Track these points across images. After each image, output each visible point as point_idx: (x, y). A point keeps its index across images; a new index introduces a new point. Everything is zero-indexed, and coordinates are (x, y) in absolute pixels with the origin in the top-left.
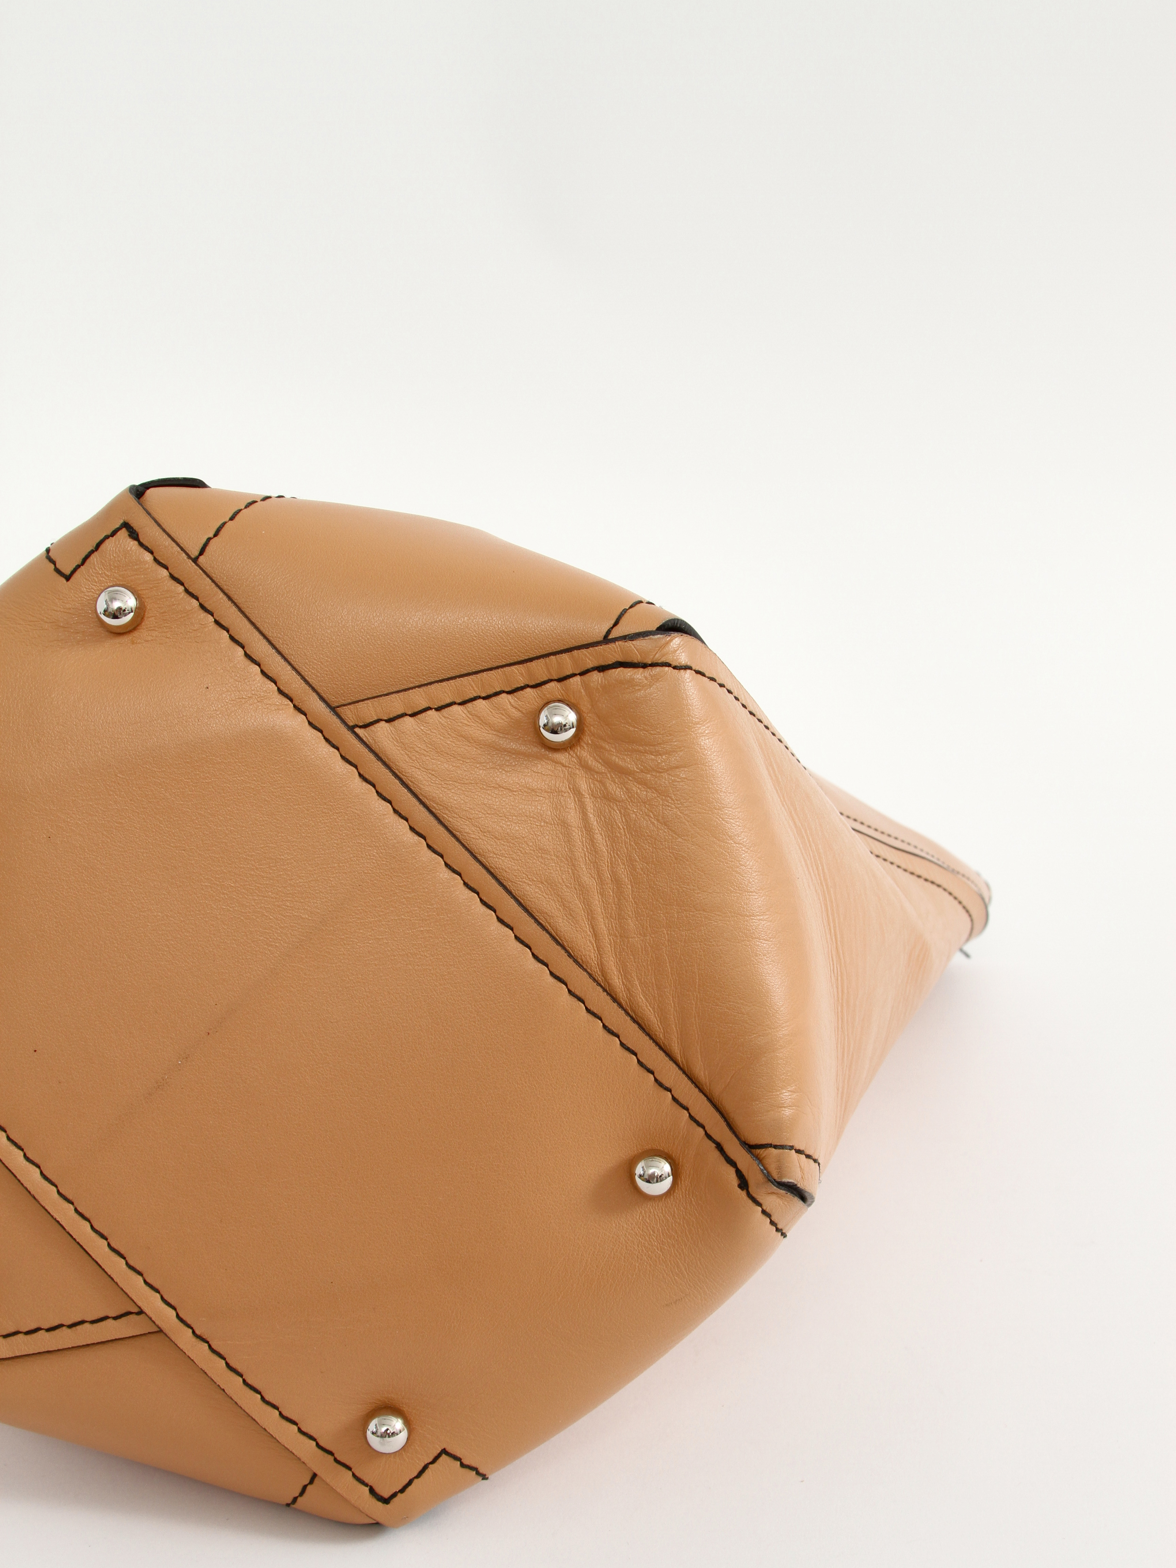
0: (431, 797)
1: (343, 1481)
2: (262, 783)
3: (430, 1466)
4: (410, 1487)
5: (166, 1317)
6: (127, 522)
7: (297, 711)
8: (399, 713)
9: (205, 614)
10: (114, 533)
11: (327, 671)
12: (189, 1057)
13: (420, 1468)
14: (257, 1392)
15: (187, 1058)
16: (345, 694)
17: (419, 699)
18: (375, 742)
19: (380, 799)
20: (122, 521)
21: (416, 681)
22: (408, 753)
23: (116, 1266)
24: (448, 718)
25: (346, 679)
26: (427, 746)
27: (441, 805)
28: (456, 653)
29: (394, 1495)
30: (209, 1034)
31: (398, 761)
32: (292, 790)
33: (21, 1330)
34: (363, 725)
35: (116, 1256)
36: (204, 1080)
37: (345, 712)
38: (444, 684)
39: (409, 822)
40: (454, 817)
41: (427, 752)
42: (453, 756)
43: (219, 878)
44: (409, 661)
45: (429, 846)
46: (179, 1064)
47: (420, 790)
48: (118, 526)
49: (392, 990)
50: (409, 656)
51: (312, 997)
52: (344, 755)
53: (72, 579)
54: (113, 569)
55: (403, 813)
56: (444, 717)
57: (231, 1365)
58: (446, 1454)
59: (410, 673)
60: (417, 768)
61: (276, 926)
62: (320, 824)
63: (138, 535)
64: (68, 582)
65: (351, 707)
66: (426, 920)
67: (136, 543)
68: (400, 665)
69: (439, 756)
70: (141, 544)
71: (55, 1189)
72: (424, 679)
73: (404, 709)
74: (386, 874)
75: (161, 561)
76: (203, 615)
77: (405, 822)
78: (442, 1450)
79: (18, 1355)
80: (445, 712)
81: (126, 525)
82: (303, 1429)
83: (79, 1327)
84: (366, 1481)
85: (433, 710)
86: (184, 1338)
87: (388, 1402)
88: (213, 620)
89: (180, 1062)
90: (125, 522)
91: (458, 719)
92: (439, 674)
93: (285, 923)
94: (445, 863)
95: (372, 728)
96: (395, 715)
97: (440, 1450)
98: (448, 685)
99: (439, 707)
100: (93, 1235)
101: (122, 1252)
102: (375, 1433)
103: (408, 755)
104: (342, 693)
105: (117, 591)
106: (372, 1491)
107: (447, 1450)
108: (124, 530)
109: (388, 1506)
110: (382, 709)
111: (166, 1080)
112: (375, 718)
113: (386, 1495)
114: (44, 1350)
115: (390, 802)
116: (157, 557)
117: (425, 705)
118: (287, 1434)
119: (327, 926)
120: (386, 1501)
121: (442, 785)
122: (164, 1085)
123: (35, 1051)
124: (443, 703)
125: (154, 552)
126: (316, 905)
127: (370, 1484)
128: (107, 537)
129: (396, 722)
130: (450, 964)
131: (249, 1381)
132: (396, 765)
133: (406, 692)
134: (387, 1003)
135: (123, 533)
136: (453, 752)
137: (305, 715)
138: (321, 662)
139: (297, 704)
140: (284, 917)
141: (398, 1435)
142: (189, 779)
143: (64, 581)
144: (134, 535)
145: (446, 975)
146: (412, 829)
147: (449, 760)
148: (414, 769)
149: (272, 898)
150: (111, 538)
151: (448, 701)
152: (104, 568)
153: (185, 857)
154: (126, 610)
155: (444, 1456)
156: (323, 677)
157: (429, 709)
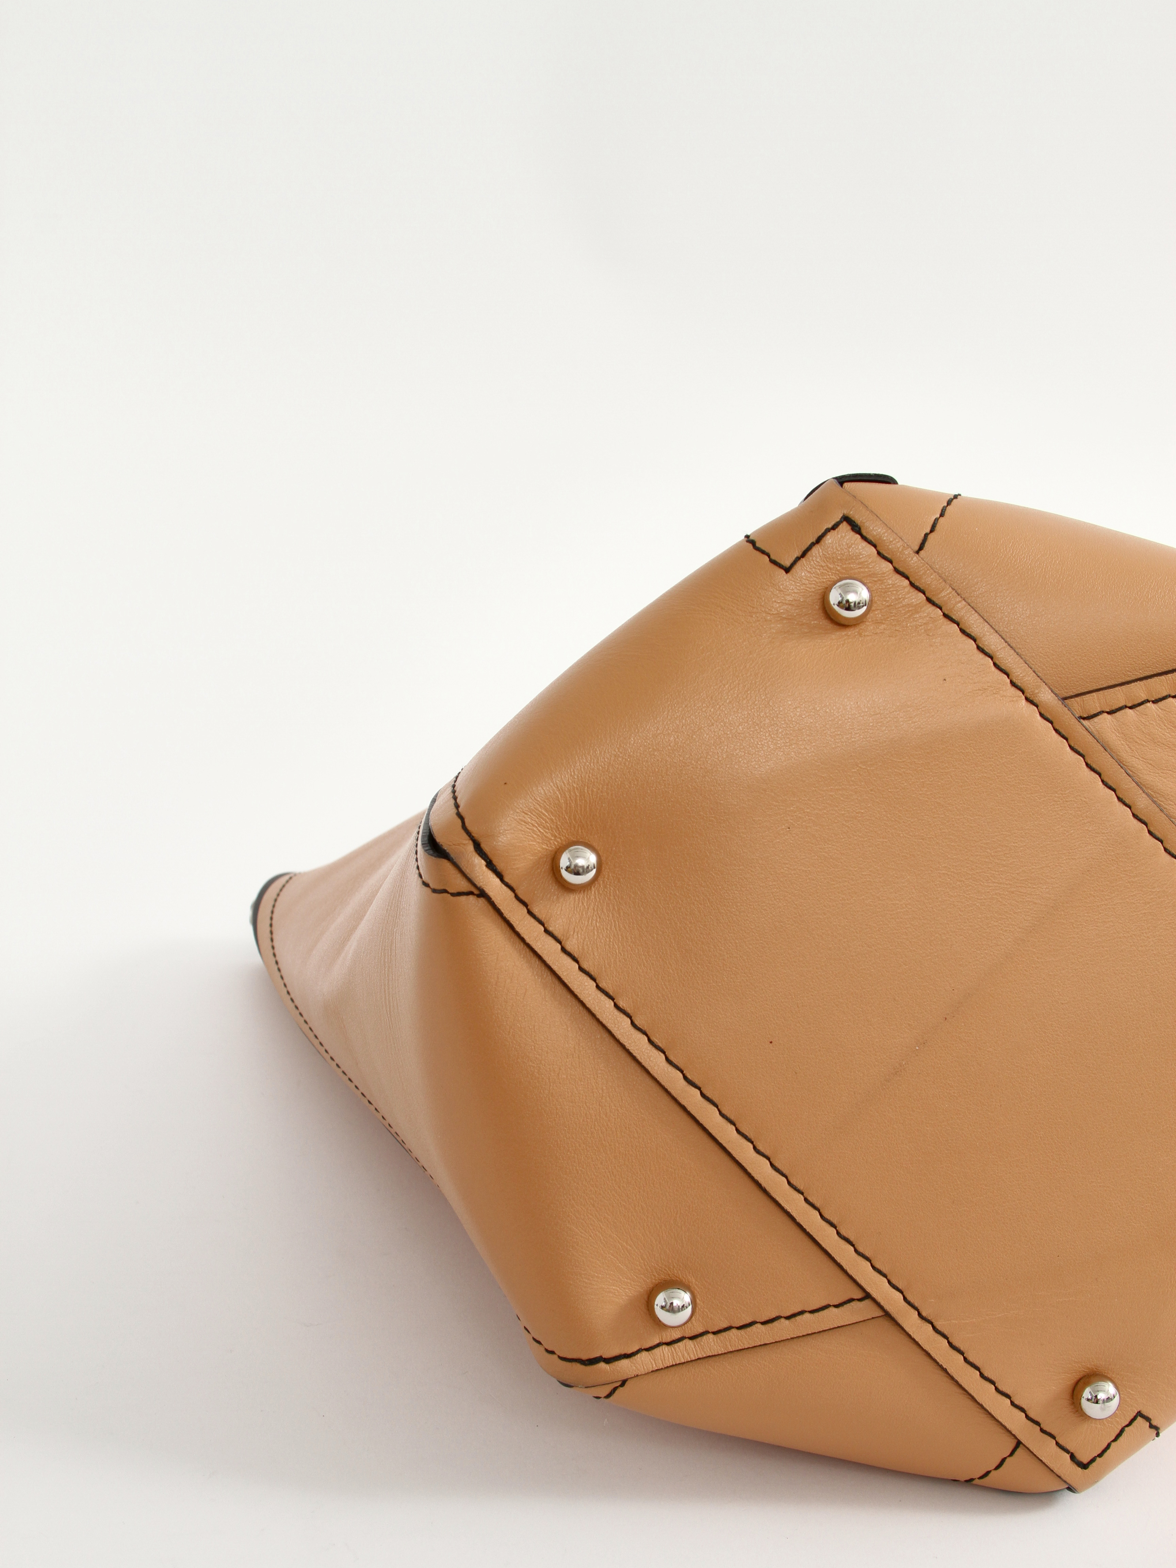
0: (1149, 786)
1: (1047, 1450)
2: (998, 773)
3: (1126, 1428)
4: (1108, 1451)
5: (892, 1301)
6: (846, 516)
7: (1029, 703)
8: (1120, 705)
9: (933, 608)
10: (834, 527)
11: (1052, 665)
12: (927, 1043)
13: (1118, 1431)
14: (977, 1368)
15: (924, 1043)
16: (1067, 687)
17: (1139, 691)
18: (1099, 733)
19: (1106, 788)
20: (841, 515)
21: (1133, 675)
22: (1128, 743)
23: (844, 1254)
24: (1165, 710)
25: (1070, 673)
26: (1146, 737)
27: (1158, 793)
28: (1170, 649)
29: (1093, 1460)
30: (946, 1019)
31: (1119, 752)
32: (1026, 779)
33: (734, 1326)
34: (1087, 717)
35: (846, 1243)
36: (941, 1065)
37: (1072, 704)
38: (1163, 677)
39: (1132, 809)
40: (1170, 805)
41: (1146, 743)
42: (1168, 746)
43: (956, 866)
44: (1128, 656)
45: (1150, 832)
46: (917, 1049)
47: (1139, 778)
48: (838, 520)
49: (1117, 970)
50: (1128, 651)
51: (1044, 980)
52: (1073, 746)
53: (793, 571)
54: (836, 562)
55: (1127, 802)
56: (1161, 709)
57: (954, 1344)
58: (1140, 1416)
59: (1128, 667)
60: (1137, 758)
61: (1010, 911)
62: (1051, 812)
63: (860, 529)
64: (788, 574)
65: (1078, 699)
66: (1149, 903)
67: (858, 536)
68: (1120, 659)
69: (1156, 746)
70: (864, 538)
71: (784, 1179)
72: (1140, 673)
73: (1126, 702)
74: (1112, 860)
75: (886, 555)
76: (931, 608)
77: (1128, 809)
78: (1138, 1412)
79: (732, 1350)
80: (1161, 704)
81: (846, 519)
82: (1016, 1402)
83: (798, 1318)
84: (1069, 1448)
85: (1151, 702)
86: (910, 1321)
87: (1095, 1370)
88: (942, 614)
89: (917, 1048)
90: (844, 515)
91: (1173, 712)
92: (1154, 668)
93: (1019, 909)
94: (1164, 848)
95: (1096, 719)
96: (1117, 707)
97: (1136, 1412)
98: (1166, 678)
99: (1156, 700)
100: (824, 1223)
101: (852, 1239)
102: (1091, 1400)
103: (1128, 745)
104: (1065, 686)
105: (847, 584)
106: (1073, 1457)
107: (1142, 1412)
108: (845, 523)
109: (1086, 1471)
110: (1106, 701)
111: (903, 1066)
112: (1099, 710)
113: (1085, 1460)
114: (759, 1343)
115: (1114, 790)
116: (881, 551)
117: (1144, 697)
118: (1001, 1408)
119: (1058, 911)
120: (1084, 1466)
121: (1159, 774)
122: (901, 1072)
123: (771, 1042)
124: (1160, 696)
125: (877, 545)
126: (1047, 890)
127: (1071, 1451)
128: (828, 531)
129: (1118, 714)
130: (1170, 945)
131: (971, 1359)
132: (1117, 755)
133: (1129, 685)
134: (1114, 983)
135: (844, 526)
136: (1168, 743)
137: (1037, 706)
138: (1047, 656)
139: (1028, 696)
140: (1018, 902)
141: (1113, 1401)
142: (929, 769)
143: (784, 572)
144: (856, 528)
145: (1167, 955)
146: (1134, 816)
147: (1164, 750)
148: (1134, 759)
149: (1007, 884)
150: (832, 531)
151: (1165, 694)
152: (827, 561)
153: (923, 845)
154: (861, 602)
155: (1139, 1418)
156: (1049, 670)
157: (1148, 701)
